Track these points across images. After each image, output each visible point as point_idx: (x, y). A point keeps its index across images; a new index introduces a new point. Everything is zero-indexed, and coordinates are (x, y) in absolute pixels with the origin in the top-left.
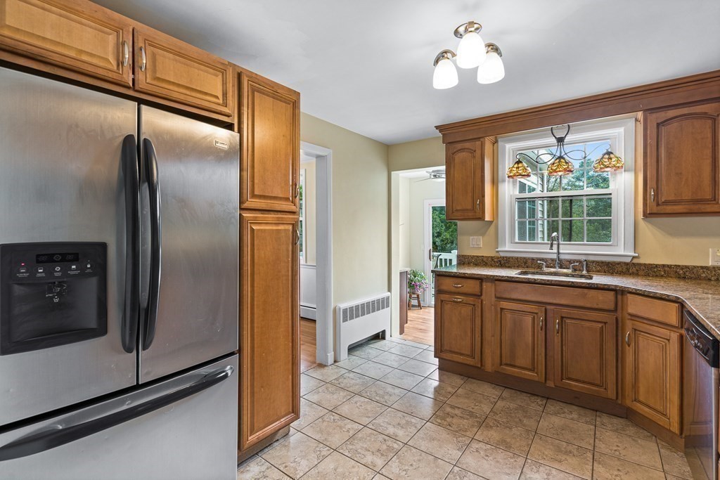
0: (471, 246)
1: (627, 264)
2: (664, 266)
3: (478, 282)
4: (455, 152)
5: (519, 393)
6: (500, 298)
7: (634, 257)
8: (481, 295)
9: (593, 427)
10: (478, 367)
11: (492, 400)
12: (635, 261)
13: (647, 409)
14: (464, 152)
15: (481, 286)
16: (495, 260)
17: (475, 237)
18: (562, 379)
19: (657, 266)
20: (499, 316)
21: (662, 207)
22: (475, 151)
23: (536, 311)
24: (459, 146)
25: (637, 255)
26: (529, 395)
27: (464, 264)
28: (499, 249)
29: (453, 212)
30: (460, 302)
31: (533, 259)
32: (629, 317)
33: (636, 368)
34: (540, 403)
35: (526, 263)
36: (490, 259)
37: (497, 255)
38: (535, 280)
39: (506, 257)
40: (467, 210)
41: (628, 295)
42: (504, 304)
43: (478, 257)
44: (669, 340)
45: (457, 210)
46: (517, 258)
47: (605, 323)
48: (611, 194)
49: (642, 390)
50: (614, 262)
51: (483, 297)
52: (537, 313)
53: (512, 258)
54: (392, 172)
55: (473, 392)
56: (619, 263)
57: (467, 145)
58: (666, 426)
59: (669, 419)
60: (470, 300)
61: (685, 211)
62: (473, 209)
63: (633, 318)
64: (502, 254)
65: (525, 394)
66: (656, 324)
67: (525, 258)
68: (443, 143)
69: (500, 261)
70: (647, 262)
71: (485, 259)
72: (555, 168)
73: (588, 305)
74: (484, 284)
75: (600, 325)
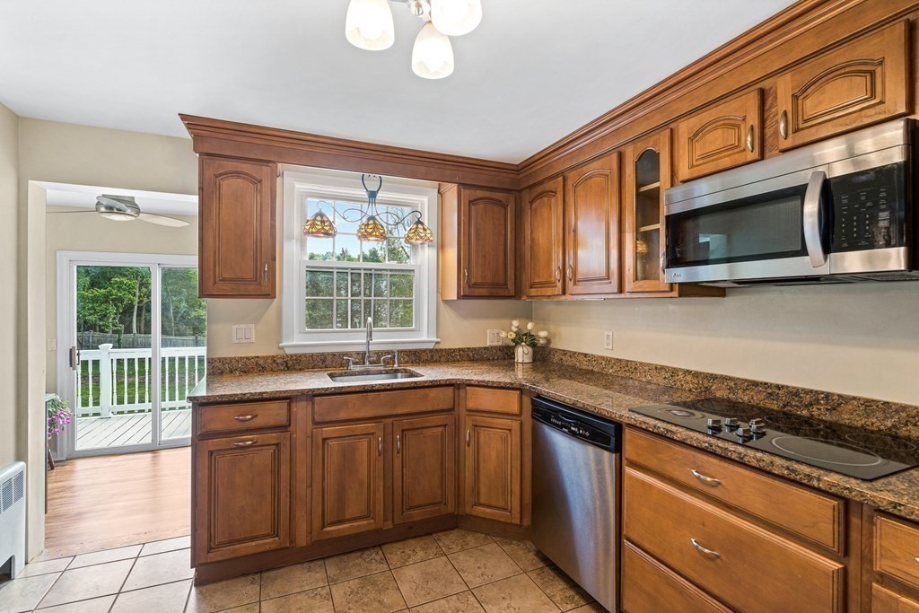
0: (235, 341)
1: (431, 351)
2: (459, 349)
3: (284, 404)
4: (220, 175)
5: (345, 557)
6: (318, 424)
7: (437, 343)
8: (290, 425)
9: (445, 558)
10: (287, 548)
11: (324, 592)
12: (438, 347)
13: (488, 510)
14: (239, 177)
15: (289, 410)
16: (279, 361)
17: (243, 326)
18: (403, 512)
19: (454, 350)
20: (320, 452)
21: (473, 290)
22: (260, 181)
23: (373, 431)
24: (230, 165)
25: (439, 340)
26: (359, 554)
27: (222, 373)
28: (284, 344)
29: (215, 283)
30: (250, 446)
31: (334, 355)
32: (468, 413)
33: (477, 468)
34: (378, 558)
35: (324, 361)
36: (269, 361)
37: (280, 353)
38: (372, 386)
39: (296, 355)
40: (243, 280)
41: (468, 388)
42: (328, 431)
43: (248, 358)
44: (510, 430)
45: (224, 280)
46: (312, 356)
47: (445, 426)
48: (413, 271)
49: (483, 490)
50: (421, 350)
51: (291, 428)
52: (372, 434)
53: (305, 355)
54: (30, 181)
55: (286, 596)
56: (425, 351)
57: (246, 167)
58: (508, 521)
59: (510, 512)
60: (271, 437)
61: (487, 294)
62: (256, 280)
63: (472, 413)
64: (288, 351)
65: (353, 555)
66: (496, 416)
67: (323, 354)
68: (195, 150)
69: (286, 362)
70: (447, 347)
71: (261, 362)
72: (370, 231)
73: (430, 409)
74: (293, 405)
75: (441, 429)
